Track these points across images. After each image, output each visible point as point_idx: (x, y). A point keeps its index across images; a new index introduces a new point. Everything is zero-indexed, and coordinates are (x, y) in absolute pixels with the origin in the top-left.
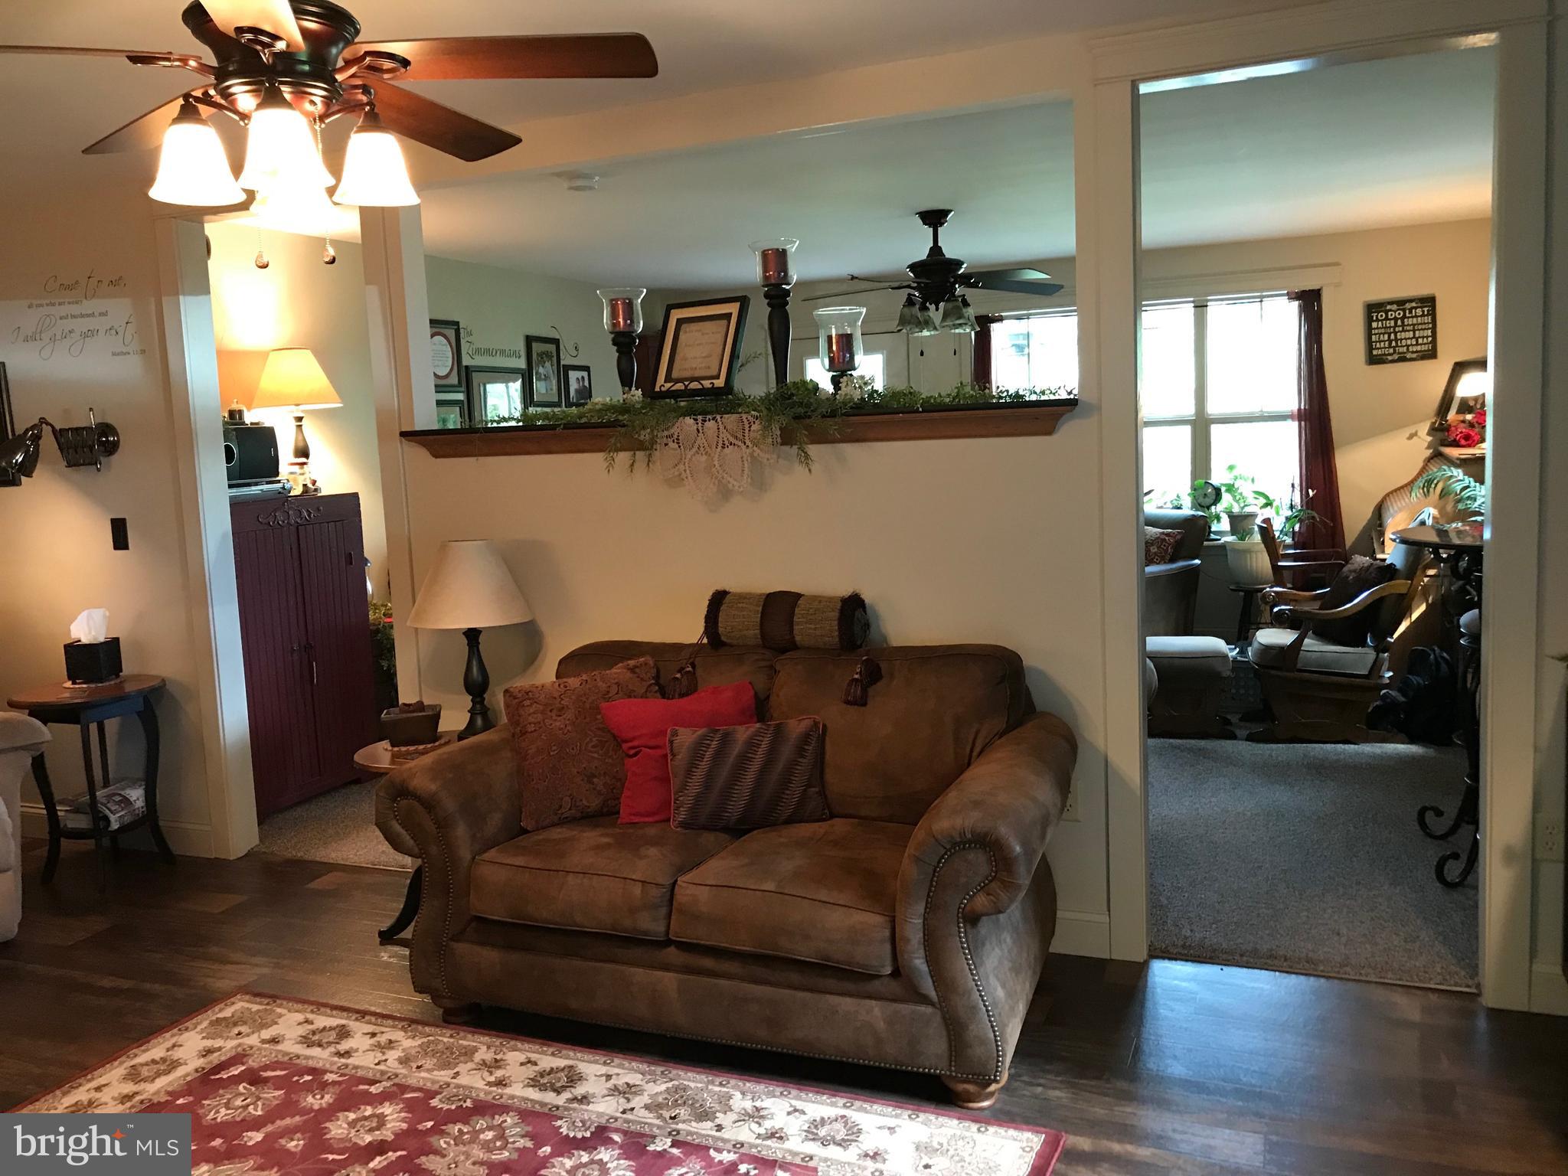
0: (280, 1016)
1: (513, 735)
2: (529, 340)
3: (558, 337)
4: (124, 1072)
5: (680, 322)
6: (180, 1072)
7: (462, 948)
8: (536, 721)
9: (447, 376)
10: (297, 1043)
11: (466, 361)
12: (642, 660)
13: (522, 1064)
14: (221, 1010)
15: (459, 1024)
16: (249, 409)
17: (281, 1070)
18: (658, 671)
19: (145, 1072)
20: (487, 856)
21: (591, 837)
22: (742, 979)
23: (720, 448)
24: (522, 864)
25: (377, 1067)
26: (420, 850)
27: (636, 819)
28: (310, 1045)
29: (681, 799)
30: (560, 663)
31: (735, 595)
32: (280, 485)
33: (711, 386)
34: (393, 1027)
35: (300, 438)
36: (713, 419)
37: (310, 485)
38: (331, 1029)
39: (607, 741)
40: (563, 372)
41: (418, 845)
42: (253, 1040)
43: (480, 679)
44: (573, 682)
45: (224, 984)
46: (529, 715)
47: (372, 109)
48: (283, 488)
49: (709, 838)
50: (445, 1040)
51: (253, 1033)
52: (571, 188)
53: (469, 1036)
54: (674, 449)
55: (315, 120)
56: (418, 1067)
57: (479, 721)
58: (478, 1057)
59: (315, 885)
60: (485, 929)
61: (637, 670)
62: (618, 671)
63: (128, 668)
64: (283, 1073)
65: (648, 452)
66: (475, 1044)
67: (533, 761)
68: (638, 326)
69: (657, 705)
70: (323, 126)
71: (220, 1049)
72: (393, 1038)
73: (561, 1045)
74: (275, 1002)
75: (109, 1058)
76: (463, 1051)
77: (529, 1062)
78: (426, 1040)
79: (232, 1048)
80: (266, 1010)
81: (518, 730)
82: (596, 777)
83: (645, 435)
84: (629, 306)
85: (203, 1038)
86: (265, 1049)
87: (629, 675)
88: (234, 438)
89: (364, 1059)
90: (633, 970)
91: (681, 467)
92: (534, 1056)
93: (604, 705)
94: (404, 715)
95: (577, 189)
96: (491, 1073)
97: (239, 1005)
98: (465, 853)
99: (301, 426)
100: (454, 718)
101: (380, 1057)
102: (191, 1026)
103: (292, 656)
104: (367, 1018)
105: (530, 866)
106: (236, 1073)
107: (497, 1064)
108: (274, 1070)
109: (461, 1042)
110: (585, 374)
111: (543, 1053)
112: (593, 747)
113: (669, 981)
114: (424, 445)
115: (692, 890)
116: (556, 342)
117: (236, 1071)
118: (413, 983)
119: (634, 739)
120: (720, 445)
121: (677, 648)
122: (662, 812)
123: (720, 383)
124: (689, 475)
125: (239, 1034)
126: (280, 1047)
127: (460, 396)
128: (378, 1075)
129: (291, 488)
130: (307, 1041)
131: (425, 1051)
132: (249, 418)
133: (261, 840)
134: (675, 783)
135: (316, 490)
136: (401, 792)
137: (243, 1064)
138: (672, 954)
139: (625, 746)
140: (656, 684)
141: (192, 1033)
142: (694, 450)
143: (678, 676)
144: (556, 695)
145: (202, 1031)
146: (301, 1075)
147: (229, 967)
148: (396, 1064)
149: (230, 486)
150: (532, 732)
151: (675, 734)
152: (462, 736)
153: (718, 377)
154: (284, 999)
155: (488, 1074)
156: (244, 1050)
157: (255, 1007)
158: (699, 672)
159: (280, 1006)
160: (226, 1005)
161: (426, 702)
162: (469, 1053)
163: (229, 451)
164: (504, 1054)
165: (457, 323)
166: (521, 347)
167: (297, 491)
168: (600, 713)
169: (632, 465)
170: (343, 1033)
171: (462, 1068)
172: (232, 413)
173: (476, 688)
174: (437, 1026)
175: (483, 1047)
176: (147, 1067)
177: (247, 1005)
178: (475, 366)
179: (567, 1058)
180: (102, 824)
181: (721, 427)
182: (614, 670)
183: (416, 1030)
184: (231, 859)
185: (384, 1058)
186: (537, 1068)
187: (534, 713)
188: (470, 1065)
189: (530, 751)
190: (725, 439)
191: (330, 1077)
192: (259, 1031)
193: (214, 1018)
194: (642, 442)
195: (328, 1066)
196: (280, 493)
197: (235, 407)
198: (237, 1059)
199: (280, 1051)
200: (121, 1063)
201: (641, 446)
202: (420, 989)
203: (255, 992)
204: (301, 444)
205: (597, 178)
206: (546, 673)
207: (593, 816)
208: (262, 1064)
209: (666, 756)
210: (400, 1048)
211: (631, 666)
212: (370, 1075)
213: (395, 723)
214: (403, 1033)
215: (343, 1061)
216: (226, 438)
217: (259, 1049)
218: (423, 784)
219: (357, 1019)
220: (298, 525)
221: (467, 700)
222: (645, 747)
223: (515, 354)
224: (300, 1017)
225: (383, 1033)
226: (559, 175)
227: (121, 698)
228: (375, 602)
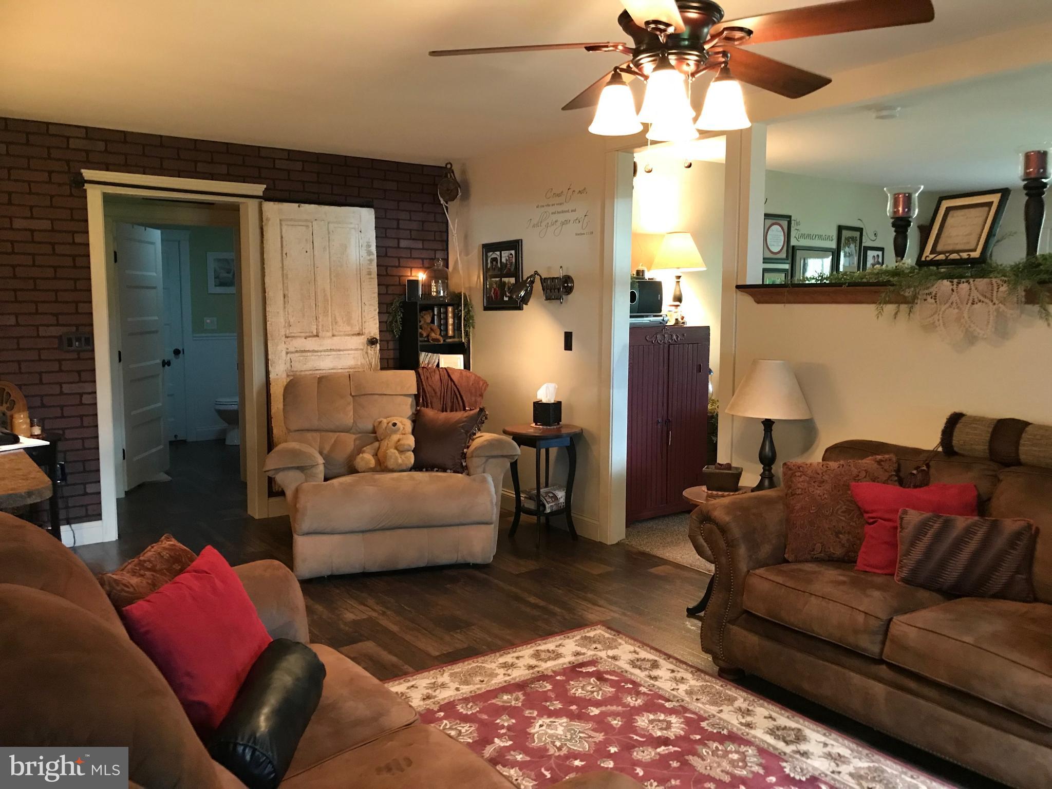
0: (620, 644)
1: (786, 495)
2: (840, 229)
3: (861, 226)
4: (533, 653)
5: (949, 209)
6: (561, 661)
7: (735, 629)
8: (802, 487)
9: (779, 252)
10: (628, 663)
11: (793, 242)
12: (887, 456)
13: (765, 717)
14: (588, 632)
15: (728, 679)
16: (649, 270)
17: (616, 676)
18: (899, 465)
19: (543, 655)
20: (758, 571)
21: (832, 574)
22: (939, 704)
23: (970, 304)
24: (781, 582)
25: (672, 692)
26: (715, 558)
27: (868, 569)
28: (635, 666)
29: (905, 561)
30: (827, 450)
31: (970, 417)
32: (662, 318)
33: (967, 257)
34: (686, 670)
35: (678, 289)
36: (967, 282)
37: (680, 320)
38: (648, 660)
39: (853, 510)
40: (863, 252)
41: (714, 555)
42: (603, 654)
43: (770, 454)
44: (833, 465)
45: (591, 617)
46: (799, 482)
47: (726, 66)
48: (663, 320)
49: (923, 594)
50: (717, 687)
51: (604, 650)
52: (878, 117)
53: (734, 689)
54: (932, 304)
55: (688, 76)
56: (697, 699)
57: (766, 483)
58: (737, 704)
59: (654, 570)
60: (752, 620)
61: (882, 463)
62: (868, 462)
63: (564, 420)
64: (617, 678)
65: (910, 305)
66: (736, 695)
67: (798, 515)
68: (914, 213)
69: (894, 490)
70: (694, 79)
71: (584, 654)
72: (685, 677)
73: (794, 713)
74: (618, 635)
75: (526, 642)
76: (728, 698)
77: (771, 717)
78: (705, 684)
79: (590, 655)
80: (613, 639)
81: (790, 493)
82: (841, 534)
83: (908, 293)
84: (908, 199)
85: (576, 645)
86: (609, 662)
87: (876, 465)
88: (637, 287)
89: (665, 685)
90: (852, 674)
91: (936, 317)
92: (774, 715)
93: (853, 483)
94: (717, 471)
95: (882, 117)
96: (743, 717)
97: (598, 632)
98: (743, 566)
99: (679, 282)
100: (750, 478)
101: (674, 686)
102: (571, 637)
103: (657, 425)
104: (671, 660)
105: (787, 585)
106: (591, 670)
107: (748, 712)
108: (611, 675)
109: (727, 691)
110: (880, 253)
111: (782, 715)
112: (842, 512)
113: (879, 689)
114: (752, 295)
115: (906, 628)
116: (860, 230)
117: (591, 669)
118: (702, 645)
119: (872, 511)
120: (970, 301)
121: (917, 452)
122: (890, 568)
123: (976, 255)
124: (942, 324)
125: (596, 648)
126: (617, 663)
127: (787, 266)
128: (671, 697)
129: (668, 320)
130: (633, 663)
131: (703, 690)
132: (648, 276)
133: (626, 537)
134: (902, 548)
135: (683, 323)
136: (706, 518)
137: (595, 666)
138: (883, 670)
139: (866, 516)
140: (896, 476)
141: (571, 640)
142: (947, 305)
143: (915, 472)
144: (820, 472)
145: (576, 641)
146: (626, 683)
147: (597, 608)
148: (683, 694)
149: (631, 317)
150: (799, 494)
151: (905, 513)
152: (753, 490)
153: (974, 250)
154: (624, 635)
155: (741, 717)
156: (597, 658)
157: (607, 635)
158: (932, 471)
159: (621, 638)
160: (591, 629)
161: (734, 465)
162: (731, 700)
163: (633, 296)
164: (754, 707)
165: (790, 217)
166: (834, 234)
167: (671, 322)
168: (849, 490)
169: (896, 314)
170: (655, 665)
171: (725, 708)
172: (638, 272)
173: (767, 460)
174: (715, 678)
175: (742, 699)
176: (544, 653)
177: (603, 633)
178: (799, 246)
179: (798, 722)
180: (541, 509)
181: (973, 288)
182: (864, 461)
183: (700, 676)
184: (609, 543)
185: (677, 687)
186: (775, 723)
187: (802, 482)
188: (730, 708)
189: (796, 508)
190: (976, 297)
191: (643, 689)
192: (607, 650)
193: (584, 635)
194: (905, 297)
195: (642, 682)
196: (661, 323)
197: (640, 268)
198: (593, 663)
199: (617, 665)
200: (532, 647)
201: (905, 301)
202: (706, 650)
203: (608, 626)
204: (678, 293)
205: (899, 109)
206: (816, 456)
207: (837, 561)
208: (606, 670)
209: (896, 528)
210: (688, 684)
211: (878, 460)
212: (667, 696)
213: (711, 475)
214: (691, 676)
215: (652, 682)
216: (632, 286)
217: (605, 661)
218: (719, 514)
219: (664, 659)
220: (670, 344)
221: (760, 468)
222: (881, 519)
223: (829, 238)
224: (632, 648)
225: (678, 671)
226: (868, 108)
227: (559, 437)
228: (713, 398)
